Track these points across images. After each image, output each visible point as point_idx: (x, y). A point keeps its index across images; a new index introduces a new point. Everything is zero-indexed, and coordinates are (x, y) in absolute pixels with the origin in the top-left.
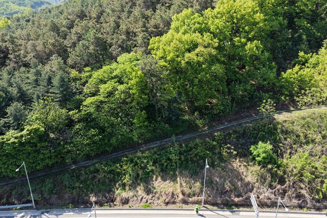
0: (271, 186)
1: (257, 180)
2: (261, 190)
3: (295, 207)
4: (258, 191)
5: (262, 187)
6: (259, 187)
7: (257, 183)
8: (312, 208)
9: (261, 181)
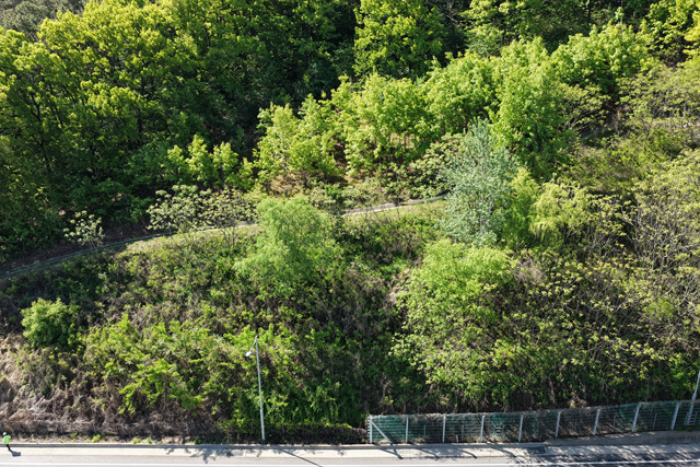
0: (47, 393)
1: (27, 380)
2: (26, 402)
3: (80, 434)
4: (21, 402)
5: (32, 393)
6: (24, 395)
7: (24, 387)
8: (113, 435)
9: (33, 382)
